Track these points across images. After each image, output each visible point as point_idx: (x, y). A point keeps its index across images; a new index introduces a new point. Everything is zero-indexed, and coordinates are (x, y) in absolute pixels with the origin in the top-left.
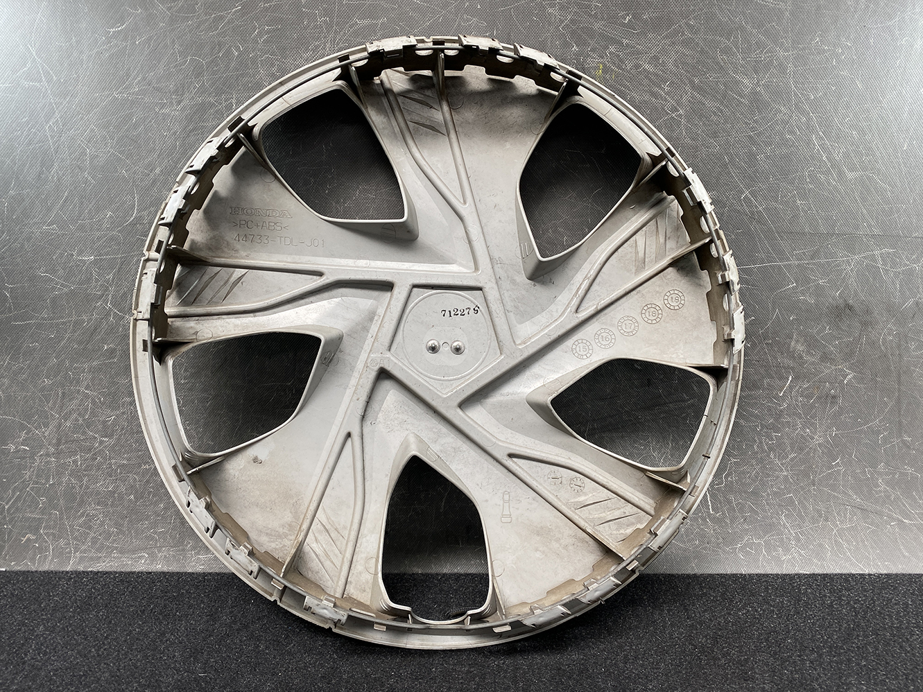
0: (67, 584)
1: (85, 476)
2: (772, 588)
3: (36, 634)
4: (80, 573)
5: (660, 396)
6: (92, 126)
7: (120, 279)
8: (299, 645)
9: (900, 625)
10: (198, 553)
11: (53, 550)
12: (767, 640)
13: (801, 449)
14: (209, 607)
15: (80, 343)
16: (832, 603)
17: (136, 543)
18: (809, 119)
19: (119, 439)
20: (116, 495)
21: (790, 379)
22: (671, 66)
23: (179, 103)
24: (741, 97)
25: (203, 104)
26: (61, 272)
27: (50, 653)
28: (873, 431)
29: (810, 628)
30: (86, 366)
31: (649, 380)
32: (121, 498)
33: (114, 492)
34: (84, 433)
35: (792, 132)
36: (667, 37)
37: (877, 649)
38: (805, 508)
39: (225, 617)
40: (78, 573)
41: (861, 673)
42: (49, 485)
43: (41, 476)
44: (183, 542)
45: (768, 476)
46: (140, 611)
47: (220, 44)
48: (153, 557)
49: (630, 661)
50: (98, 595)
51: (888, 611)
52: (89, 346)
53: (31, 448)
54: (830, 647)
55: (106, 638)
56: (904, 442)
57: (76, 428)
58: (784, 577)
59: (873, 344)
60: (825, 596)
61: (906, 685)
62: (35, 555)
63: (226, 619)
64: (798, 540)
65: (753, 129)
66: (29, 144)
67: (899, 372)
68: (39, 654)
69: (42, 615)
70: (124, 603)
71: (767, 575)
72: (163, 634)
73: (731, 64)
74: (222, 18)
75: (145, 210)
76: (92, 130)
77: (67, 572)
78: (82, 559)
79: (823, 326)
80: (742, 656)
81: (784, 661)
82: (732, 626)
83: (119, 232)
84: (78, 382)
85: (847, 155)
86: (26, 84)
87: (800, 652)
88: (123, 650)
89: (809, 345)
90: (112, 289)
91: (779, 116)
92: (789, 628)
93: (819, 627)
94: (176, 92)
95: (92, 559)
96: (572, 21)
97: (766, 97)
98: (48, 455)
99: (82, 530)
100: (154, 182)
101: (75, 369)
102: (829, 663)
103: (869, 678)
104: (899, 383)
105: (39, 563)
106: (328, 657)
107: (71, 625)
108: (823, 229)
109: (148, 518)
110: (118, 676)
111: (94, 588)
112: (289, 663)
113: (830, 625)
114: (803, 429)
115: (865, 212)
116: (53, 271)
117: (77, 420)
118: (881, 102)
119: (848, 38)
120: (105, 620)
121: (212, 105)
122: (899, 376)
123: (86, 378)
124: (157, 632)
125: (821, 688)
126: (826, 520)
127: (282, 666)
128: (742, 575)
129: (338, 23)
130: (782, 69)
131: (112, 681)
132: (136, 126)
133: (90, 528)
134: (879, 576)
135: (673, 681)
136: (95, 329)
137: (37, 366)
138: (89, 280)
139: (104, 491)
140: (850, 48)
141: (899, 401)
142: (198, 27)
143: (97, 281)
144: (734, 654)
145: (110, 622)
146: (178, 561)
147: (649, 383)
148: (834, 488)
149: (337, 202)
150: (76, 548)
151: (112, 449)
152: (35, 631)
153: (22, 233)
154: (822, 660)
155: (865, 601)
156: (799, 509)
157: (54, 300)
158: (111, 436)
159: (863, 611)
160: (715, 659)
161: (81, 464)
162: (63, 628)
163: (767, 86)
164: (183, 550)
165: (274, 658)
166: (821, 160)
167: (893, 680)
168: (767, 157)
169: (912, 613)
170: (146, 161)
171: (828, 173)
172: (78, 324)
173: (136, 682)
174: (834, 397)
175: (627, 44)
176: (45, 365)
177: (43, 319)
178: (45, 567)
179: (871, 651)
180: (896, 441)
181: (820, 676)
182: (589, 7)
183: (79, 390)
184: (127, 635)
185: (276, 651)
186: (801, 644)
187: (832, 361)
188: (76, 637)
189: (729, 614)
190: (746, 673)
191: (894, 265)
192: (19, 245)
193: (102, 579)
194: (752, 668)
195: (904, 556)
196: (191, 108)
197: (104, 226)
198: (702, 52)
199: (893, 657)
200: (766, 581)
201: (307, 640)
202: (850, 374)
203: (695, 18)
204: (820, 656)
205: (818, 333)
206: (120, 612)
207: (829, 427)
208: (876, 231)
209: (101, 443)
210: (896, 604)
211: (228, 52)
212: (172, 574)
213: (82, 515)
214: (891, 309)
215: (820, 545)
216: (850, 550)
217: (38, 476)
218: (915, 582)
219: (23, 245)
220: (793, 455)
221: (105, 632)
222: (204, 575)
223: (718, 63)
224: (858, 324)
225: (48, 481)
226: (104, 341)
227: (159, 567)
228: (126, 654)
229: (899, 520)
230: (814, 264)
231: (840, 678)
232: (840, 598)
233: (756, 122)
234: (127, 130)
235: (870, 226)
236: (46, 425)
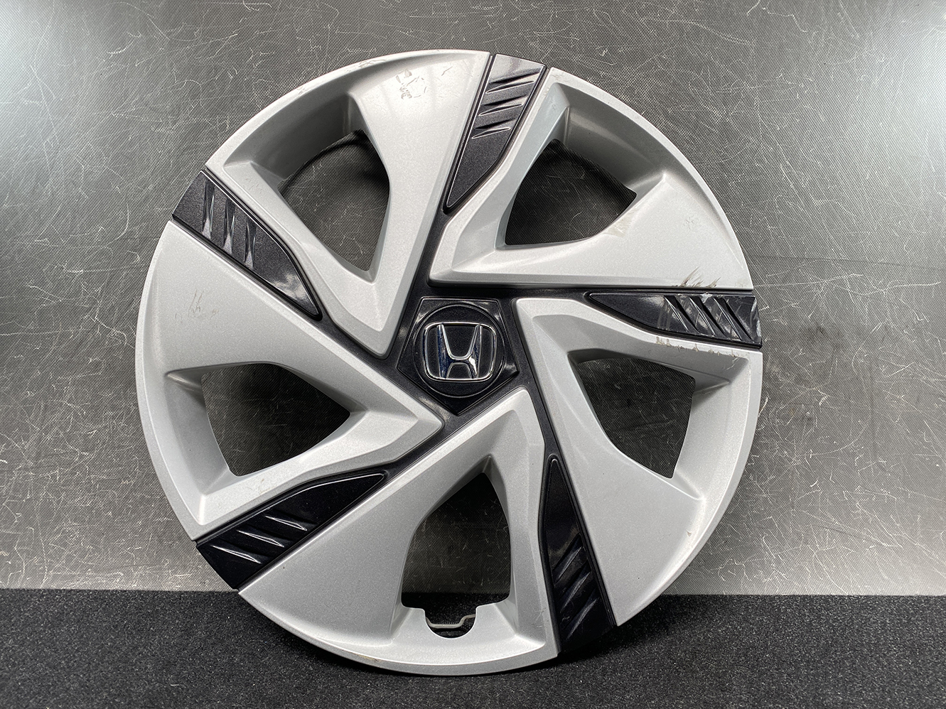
0: (39, 601)
1: (62, 491)
2: (752, 608)
3: (5, 647)
4: (52, 590)
5: (640, 417)
6: (89, 144)
7: (108, 293)
8: (274, 658)
9: (878, 642)
10: (175, 572)
11: (26, 568)
12: (745, 655)
13: (780, 471)
14: (184, 623)
15: (65, 356)
16: (811, 621)
17: (112, 561)
18: (776, 148)
19: (99, 454)
20: (94, 511)
21: (767, 400)
22: (645, 96)
23: (174, 123)
24: (712, 127)
25: (198, 124)
26: (50, 285)
27: (19, 664)
28: (848, 453)
29: (788, 644)
30: (70, 379)
31: (629, 401)
32: (99, 514)
33: (92, 508)
34: (64, 447)
35: (761, 161)
36: (641, 69)
37: (854, 664)
38: (785, 530)
39: (200, 632)
40: (50, 591)
41: (838, 685)
42: (26, 500)
43: (18, 491)
44: (160, 561)
45: (748, 497)
46: (113, 626)
47: (216, 69)
48: (128, 576)
49: (609, 674)
50: (71, 611)
51: (866, 629)
52: (75, 359)
53: (11, 461)
54: (808, 662)
55: (77, 651)
56: (879, 465)
57: (57, 442)
58: (764, 598)
59: (845, 366)
60: (805, 615)
61: (882, 696)
62: (7, 573)
63: (201, 634)
64: (778, 562)
65: (724, 157)
66: (26, 158)
67: (872, 396)
68: (7, 666)
69: (12, 629)
70: (97, 618)
71: (748, 596)
72: (136, 648)
73: (702, 95)
74: (219, 44)
75: (136, 225)
76: (88, 147)
77: (40, 590)
78: (55, 577)
79: (796, 348)
80: (720, 669)
81: (761, 673)
82: (711, 642)
83: (110, 246)
84: (61, 395)
85: (812, 183)
86: (26, 102)
87: (778, 664)
88: (94, 662)
89: (784, 367)
90: (100, 302)
91: (748, 146)
92: (767, 645)
93: (797, 643)
94: (172, 112)
95: (65, 577)
96: (552, 53)
97: (735, 127)
98: (26, 469)
99: (57, 547)
100: (147, 198)
101: (59, 381)
102: (807, 676)
103: (846, 690)
104: (872, 406)
105: (11, 581)
106: (303, 669)
107: (41, 639)
108: (793, 254)
109: (125, 535)
110: (87, 686)
111: (67, 605)
112: (264, 675)
113: (808, 642)
114: (781, 450)
115: (832, 237)
116: (42, 283)
117: (57, 433)
118: (842, 134)
119: (810, 74)
120: (76, 634)
121: (206, 125)
122: (872, 399)
123: (69, 390)
124: (130, 645)
125: (797, 698)
126: (806, 543)
127: (256, 677)
128: (723, 596)
129: (330, 52)
130: (749, 102)
131: (82, 691)
132: (131, 144)
133: (65, 545)
134: (858, 597)
135: (651, 692)
136: (81, 342)
137: (21, 379)
138: (77, 293)
139: (82, 507)
140: (811, 83)
141: (873, 425)
142: (196, 51)
143: (85, 294)
144: (712, 667)
145: (82, 636)
146: (154, 580)
147: (629, 403)
148: (812, 510)
149: (325, 221)
150: (50, 566)
151: (93, 464)
152: (4, 644)
153: (13, 245)
154: (799, 673)
155: (843, 620)
156: (779, 532)
157: (41, 312)
158: (91, 450)
159: (842, 629)
160: (693, 672)
161: (60, 478)
162: (33, 642)
163: (735, 117)
164: (160, 569)
165: (249, 670)
166: (788, 187)
167: (870, 691)
168: (738, 184)
169: (890, 631)
170: (140, 178)
171: (796, 200)
172: (64, 336)
173: (106, 692)
174: (810, 419)
175: (604, 76)
176: (28, 377)
177: (29, 331)
178: (18, 586)
179: (848, 665)
180: (871, 463)
181: (796, 687)
182: (567, 41)
183: (62, 403)
184: (99, 648)
185: (251, 664)
186: (779, 658)
187: (807, 383)
188: (45, 650)
189: (709, 631)
190: (723, 685)
191: (862, 289)
192: (9, 258)
193: (75, 597)
194: (730, 680)
195: (883, 579)
196: (186, 128)
197: (96, 240)
198: (674, 84)
199: (870, 670)
200: (746, 601)
201: (283, 653)
202: (824, 396)
203: (667, 53)
204: (798, 669)
205: (792, 355)
206: (93, 627)
207: (807, 449)
208: (844, 257)
209: (82, 457)
210: (874, 623)
211: (224, 75)
212: (147, 592)
213: (58, 532)
214: (860, 332)
215: (801, 568)
216: (830, 573)
217: (15, 490)
218: (894, 603)
219: (13, 258)
220: (772, 477)
221: (76, 646)
222: (180, 593)
223: (689, 95)
224: (829, 347)
225: (24, 495)
226: (89, 354)
227: (134, 586)
228: (97, 665)
229: (877, 543)
230: (786, 287)
231: (817, 689)
232: (819, 617)
233: (726, 150)
234: (123, 147)
235: (837, 251)
236: (26, 438)
